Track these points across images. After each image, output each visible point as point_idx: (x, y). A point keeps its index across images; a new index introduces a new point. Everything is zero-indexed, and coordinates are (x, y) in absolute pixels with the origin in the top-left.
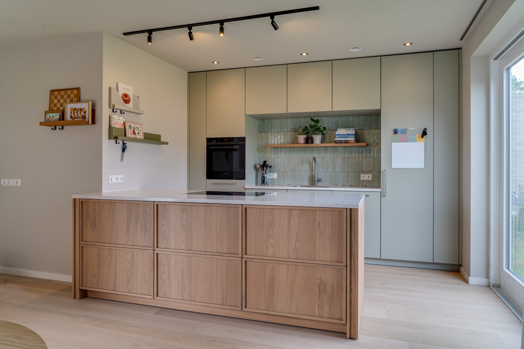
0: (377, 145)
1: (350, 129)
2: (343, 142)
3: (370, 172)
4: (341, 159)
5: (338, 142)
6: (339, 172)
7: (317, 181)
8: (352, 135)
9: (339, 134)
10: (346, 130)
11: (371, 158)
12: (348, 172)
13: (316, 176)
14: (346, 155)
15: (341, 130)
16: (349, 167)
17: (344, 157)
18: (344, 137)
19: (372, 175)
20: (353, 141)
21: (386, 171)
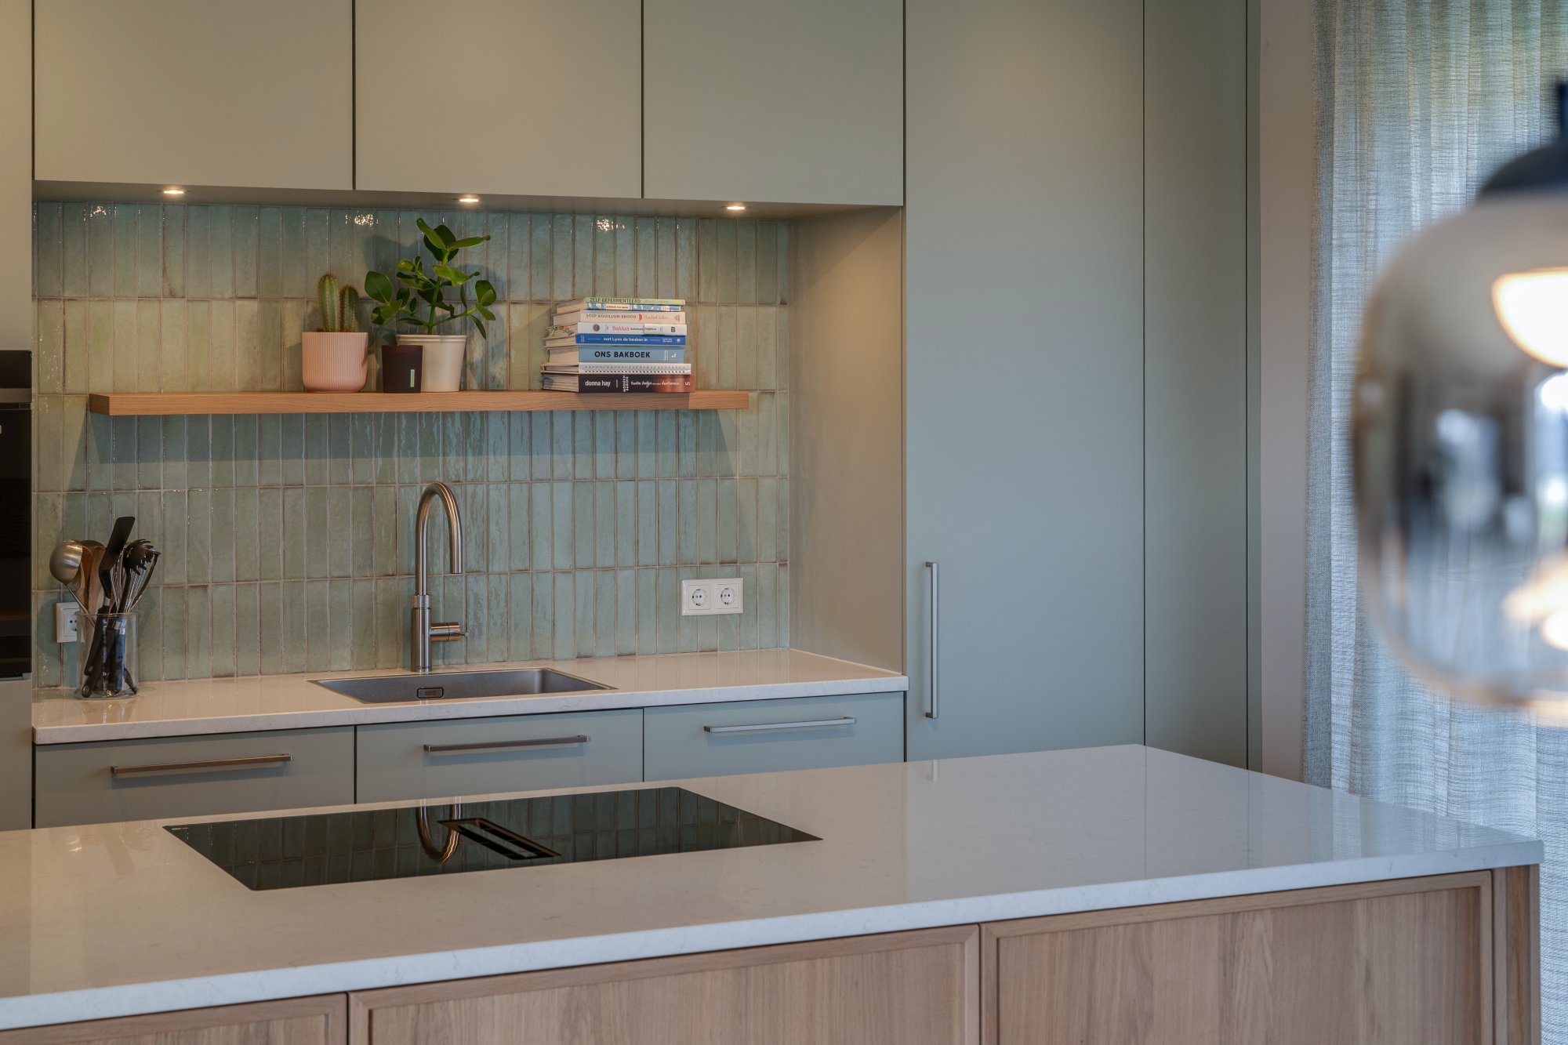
0: (767, 399)
1: (657, 301)
2: (626, 387)
3: (729, 564)
4: (568, 486)
5: (594, 383)
6: (555, 571)
7: (432, 643)
8: (673, 341)
9: (601, 331)
10: (635, 307)
11: (737, 477)
12: (606, 569)
13: (427, 606)
14: (594, 464)
15: (607, 306)
16: (615, 536)
17: (583, 472)
18: (629, 350)
19: (744, 583)
20: (681, 380)
21: (935, 566)
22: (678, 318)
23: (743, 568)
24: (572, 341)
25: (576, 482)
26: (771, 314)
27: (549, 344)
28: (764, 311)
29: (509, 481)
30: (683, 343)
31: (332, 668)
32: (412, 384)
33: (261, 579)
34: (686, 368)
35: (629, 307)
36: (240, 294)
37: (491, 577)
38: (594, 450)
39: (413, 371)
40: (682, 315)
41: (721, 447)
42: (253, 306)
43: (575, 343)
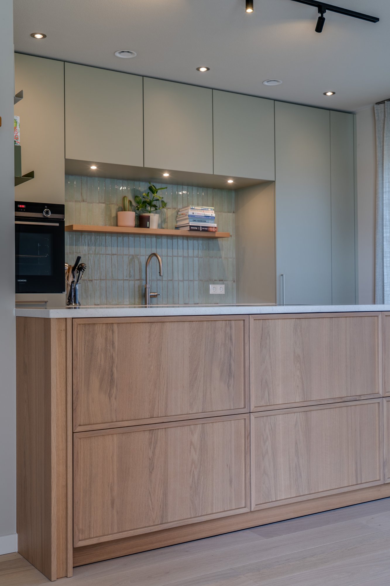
0: (230, 238)
1: (207, 207)
2: (201, 230)
4: (182, 258)
5: (194, 228)
6: (179, 280)
7: (150, 297)
8: (212, 218)
9: (194, 214)
10: (202, 209)
11: (223, 258)
12: (191, 281)
13: (149, 287)
14: (188, 252)
15: (196, 208)
16: (193, 272)
17: (186, 254)
18: (201, 220)
19: (225, 286)
20: (214, 228)
21: (284, 275)
22: (212, 212)
23: (225, 282)
24: (187, 217)
25: (184, 257)
26: (231, 215)
27: (177, 220)
28: (229, 214)
29: (167, 256)
30: (214, 219)
31: (125, 303)
32: (148, 226)
33: (106, 279)
34: (215, 225)
35: (201, 208)
36: (101, 202)
37: (163, 281)
38: (188, 249)
39: (148, 222)
40: (214, 211)
41: (219, 250)
42: (104, 205)
43: (188, 217)
